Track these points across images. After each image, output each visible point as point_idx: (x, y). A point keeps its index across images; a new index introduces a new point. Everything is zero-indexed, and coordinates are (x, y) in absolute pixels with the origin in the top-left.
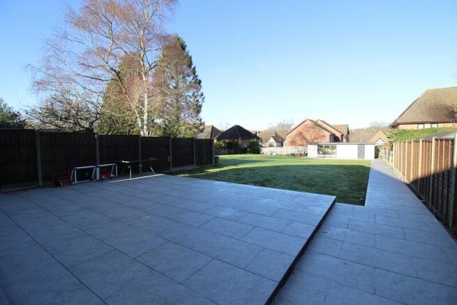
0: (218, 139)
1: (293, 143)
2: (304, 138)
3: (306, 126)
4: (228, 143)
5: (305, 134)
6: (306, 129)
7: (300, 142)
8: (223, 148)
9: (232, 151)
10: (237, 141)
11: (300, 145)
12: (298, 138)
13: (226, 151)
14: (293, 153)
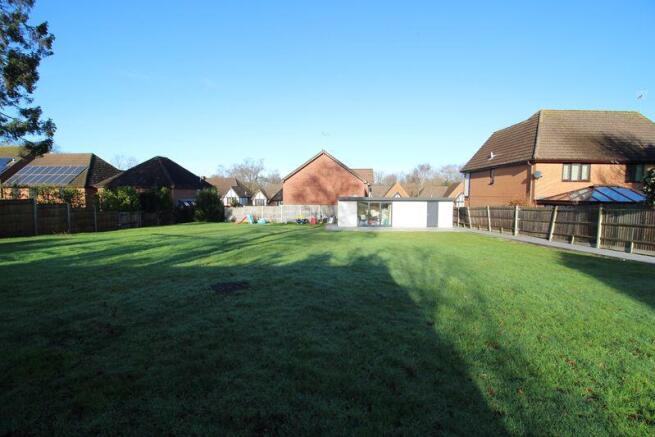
0: (110, 186)
1: (299, 198)
2: (321, 189)
3: (325, 166)
4: (142, 196)
5: (323, 180)
6: (324, 171)
7: (312, 197)
8: (127, 208)
9: (153, 216)
10: (168, 193)
11: (313, 202)
12: (308, 189)
13: (136, 217)
14: (302, 218)
